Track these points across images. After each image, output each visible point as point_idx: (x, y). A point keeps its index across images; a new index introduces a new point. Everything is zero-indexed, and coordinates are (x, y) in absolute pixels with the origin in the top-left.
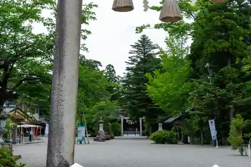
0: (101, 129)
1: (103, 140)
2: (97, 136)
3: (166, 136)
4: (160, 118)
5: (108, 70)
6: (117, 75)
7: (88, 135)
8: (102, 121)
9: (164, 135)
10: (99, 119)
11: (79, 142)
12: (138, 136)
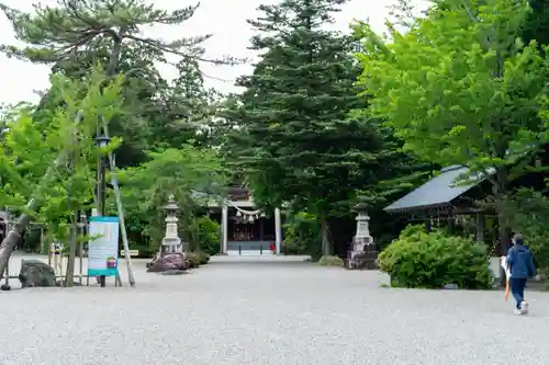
0: (172, 233)
1: (181, 269)
2: (158, 256)
3: (447, 256)
4: (362, 197)
5: (184, 73)
6: (206, 87)
7: (128, 252)
8: (174, 206)
9: (439, 252)
10: (164, 201)
11: (93, 280)
12: (267, 255)
